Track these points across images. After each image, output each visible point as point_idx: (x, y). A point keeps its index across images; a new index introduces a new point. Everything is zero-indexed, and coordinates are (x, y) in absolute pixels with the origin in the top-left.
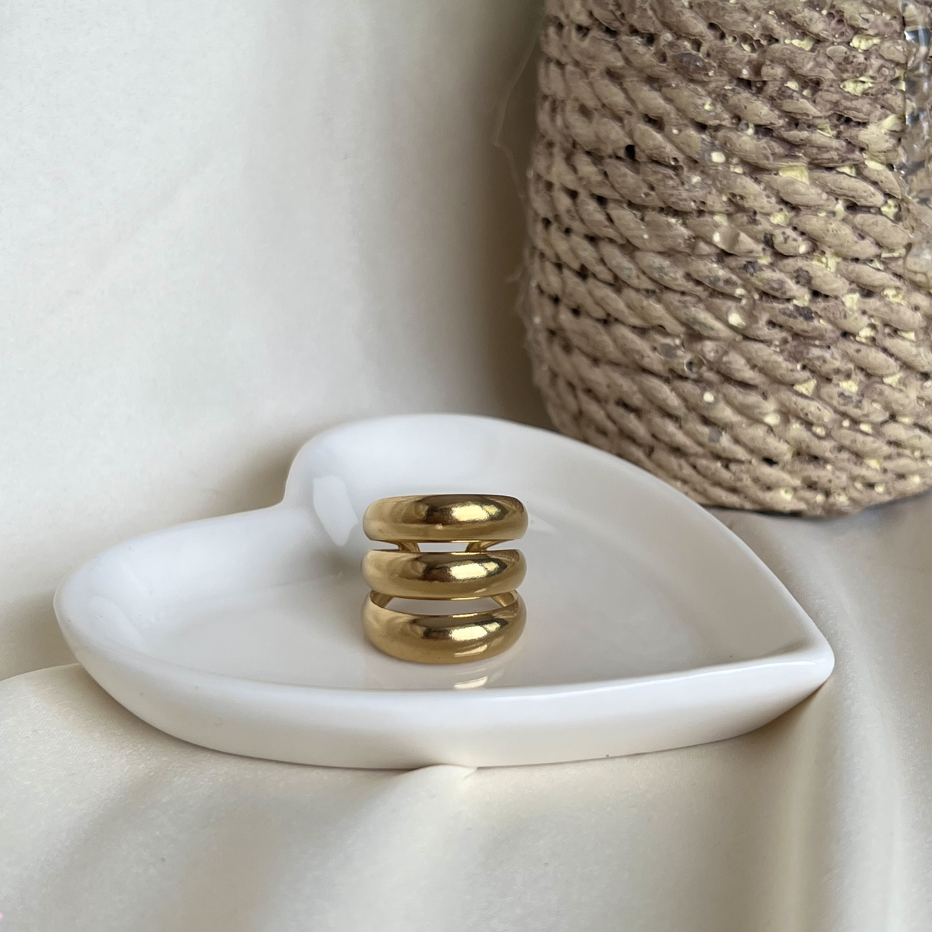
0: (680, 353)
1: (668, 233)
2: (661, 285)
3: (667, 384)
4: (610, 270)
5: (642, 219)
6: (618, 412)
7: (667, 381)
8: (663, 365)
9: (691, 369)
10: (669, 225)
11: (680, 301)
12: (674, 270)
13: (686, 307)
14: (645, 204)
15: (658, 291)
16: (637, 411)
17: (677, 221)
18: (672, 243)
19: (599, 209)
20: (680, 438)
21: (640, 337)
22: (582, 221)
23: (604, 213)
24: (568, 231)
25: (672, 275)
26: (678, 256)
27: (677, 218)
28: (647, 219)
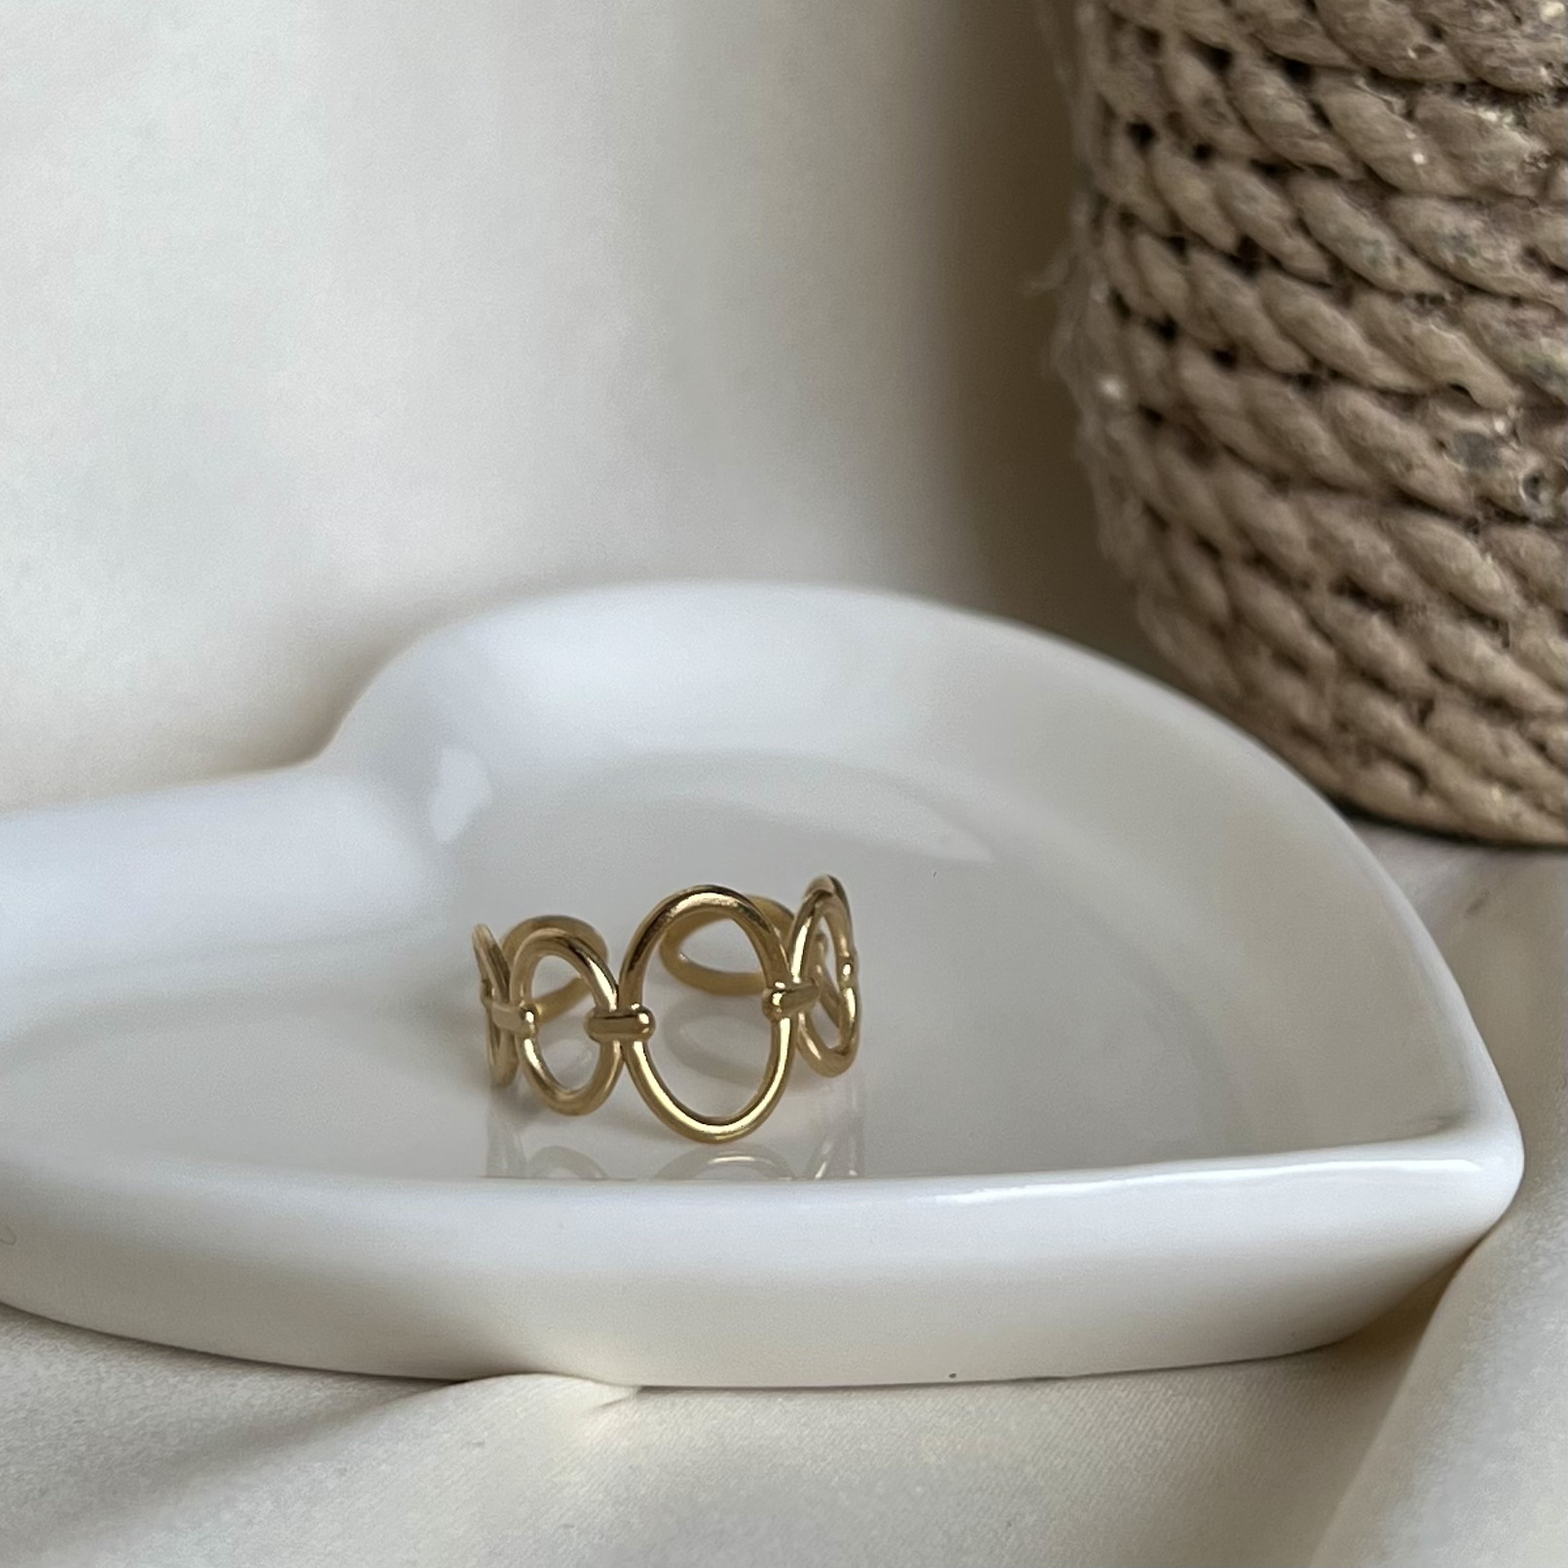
0: (1507, 453)
1: (1479, 148)
2: (1457, 280)
3: (1471, 535)
4: (1321, 247)
5: (1409, 115)
6: (1339, 610)
7: (1472, 527)
8: (1463, 486)
9: (1535, 497)
10: (1482, 127)
11: (1509, 323)
12: (1493, 242)
13: (1526, 336)
14: (1417, 76)
15: (1448, 297)
16: (1391, 608)
17: (1501, 119)
18: (1487, 172)
19: (1292, 94)
20: (1508, 673)
21: (1401, 417)
22: (1245, 123)
23: (1304, 104)
24: (1204, 153)
25: (1489, 254)
26: (1506, 206)
27: (1501, 110)
28: (1421, 113)
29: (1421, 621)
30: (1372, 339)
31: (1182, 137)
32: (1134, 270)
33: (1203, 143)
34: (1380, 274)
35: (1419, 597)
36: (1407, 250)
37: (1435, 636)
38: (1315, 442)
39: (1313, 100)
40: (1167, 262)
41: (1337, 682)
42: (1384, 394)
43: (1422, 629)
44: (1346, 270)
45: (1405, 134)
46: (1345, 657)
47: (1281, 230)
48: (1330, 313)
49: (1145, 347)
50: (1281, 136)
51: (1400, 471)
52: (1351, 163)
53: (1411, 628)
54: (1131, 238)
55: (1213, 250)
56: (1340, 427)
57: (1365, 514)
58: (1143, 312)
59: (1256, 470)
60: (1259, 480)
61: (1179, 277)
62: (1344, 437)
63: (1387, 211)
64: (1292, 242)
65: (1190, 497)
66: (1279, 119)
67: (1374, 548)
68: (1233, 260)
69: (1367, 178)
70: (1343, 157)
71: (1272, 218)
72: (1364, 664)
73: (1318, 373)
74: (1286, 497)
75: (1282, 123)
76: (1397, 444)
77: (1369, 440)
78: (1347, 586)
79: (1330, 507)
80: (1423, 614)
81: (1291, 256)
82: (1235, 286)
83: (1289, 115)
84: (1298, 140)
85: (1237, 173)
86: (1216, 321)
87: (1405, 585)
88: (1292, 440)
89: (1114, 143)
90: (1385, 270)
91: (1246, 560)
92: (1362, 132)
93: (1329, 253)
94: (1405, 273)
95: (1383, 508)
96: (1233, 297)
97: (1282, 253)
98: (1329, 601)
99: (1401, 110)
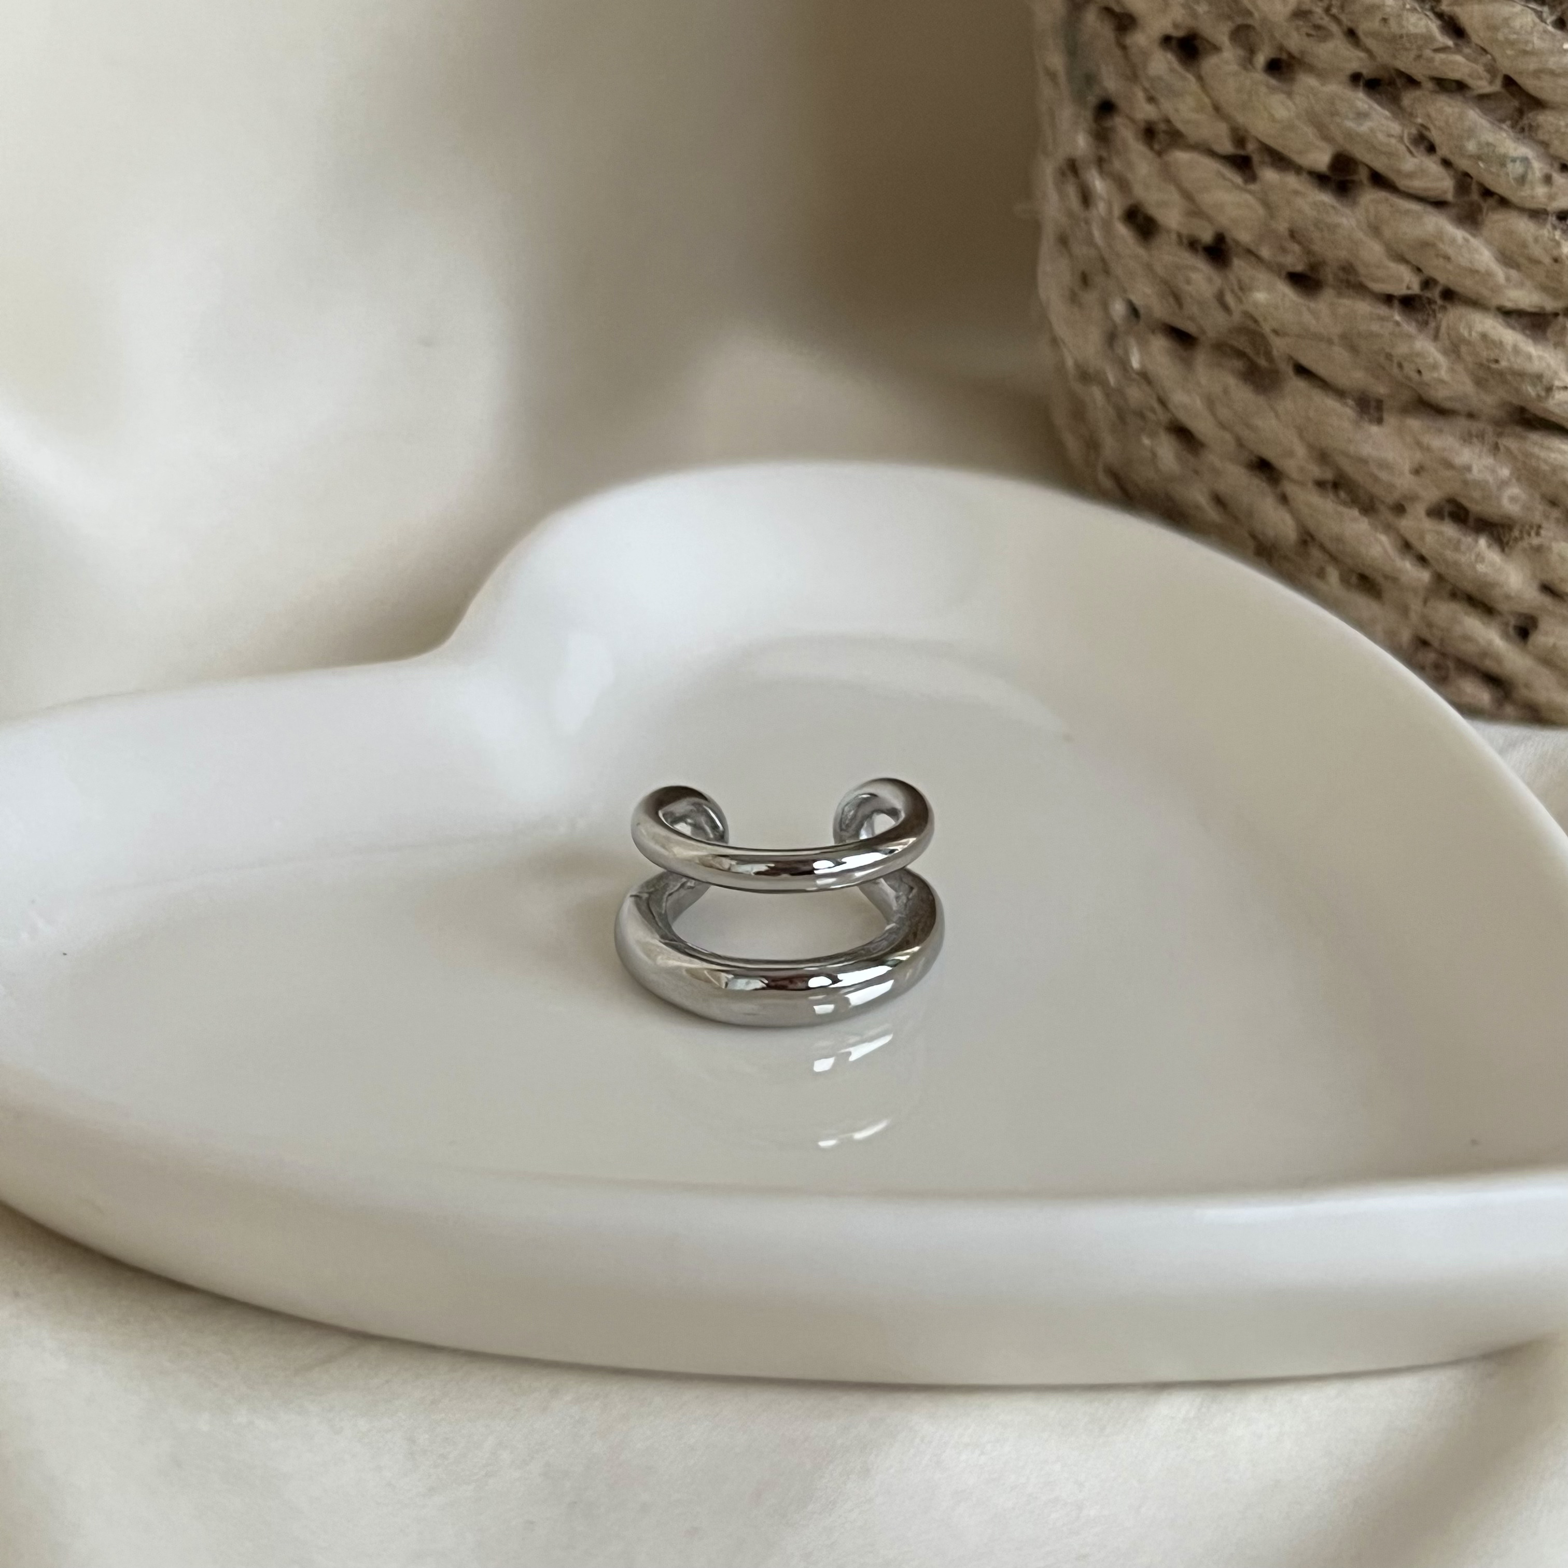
4: (1448, 165)
6: (1439, 535)
16: (1500, 530)
21: (1534, 339)
24: (1284, 67)
29: (1536, 541)
30: (1507, 259)
31: (1252, 51)
32: (1172, 188)
33: (1284, 56)
34: (1526, 192)
35: (1537, 517)
36: (1556, 165)
37: (1554, 558)
38: (1435, 367)
39: (1437, 10)
40: (1232, 182)
41: (1425, 601)
42: (1508, 314)
43: (1539, 549)
44: (1474, 187)
45: (1562, 45)
46: (1439, 578)
47: (1402, 148)
48: (1459, 234)
49: (1194, 269)
50: (1406, 49)
51: (1539, 396)
52: (1488, 76)
53: (1524, 550)
54: (1160, 154)
55: (1298, 169)
56: (1464, 349)
57: (1477, 437)
58: (1185, 232)
59: (1340, 393)
60: (1346, 404)
61: (1248, 197)
62: (1469, 359)
63: (1530, 126)
64: (1416, 160)
65: (1259, 422)
66: (1404, 31)
67: (1493, 471)
68: (1320, 179)
69: (1503, 91)
70: (1480, 69)
71: (1390, 136)
72: (1469, 587)
73: (1428, 294)
74: (1380, 421)
75: (1408, 35)
76: (1536, 366)
77: (1504, 364)
78: (1447, 508)
79: (1440, 431)
80: (1538, 534)
81: (1411, 175)
82: (1333, 207)
83: (1415, 26)
84: (1428, 53)
85: (1336, 88)
86: (1299, 243)
87: (1527, 508)
88: (1405, 364)
89: (1145, 55)
90: (1533, 189)
91: (1320, 484)
92: (1512, 44)
93: (1456, 170)
94: (1554, 189)
95: (1499, 430)
96: (1334, 219)
97: (1399, 172)
98: (1428, 524)
99: (1550, 19)
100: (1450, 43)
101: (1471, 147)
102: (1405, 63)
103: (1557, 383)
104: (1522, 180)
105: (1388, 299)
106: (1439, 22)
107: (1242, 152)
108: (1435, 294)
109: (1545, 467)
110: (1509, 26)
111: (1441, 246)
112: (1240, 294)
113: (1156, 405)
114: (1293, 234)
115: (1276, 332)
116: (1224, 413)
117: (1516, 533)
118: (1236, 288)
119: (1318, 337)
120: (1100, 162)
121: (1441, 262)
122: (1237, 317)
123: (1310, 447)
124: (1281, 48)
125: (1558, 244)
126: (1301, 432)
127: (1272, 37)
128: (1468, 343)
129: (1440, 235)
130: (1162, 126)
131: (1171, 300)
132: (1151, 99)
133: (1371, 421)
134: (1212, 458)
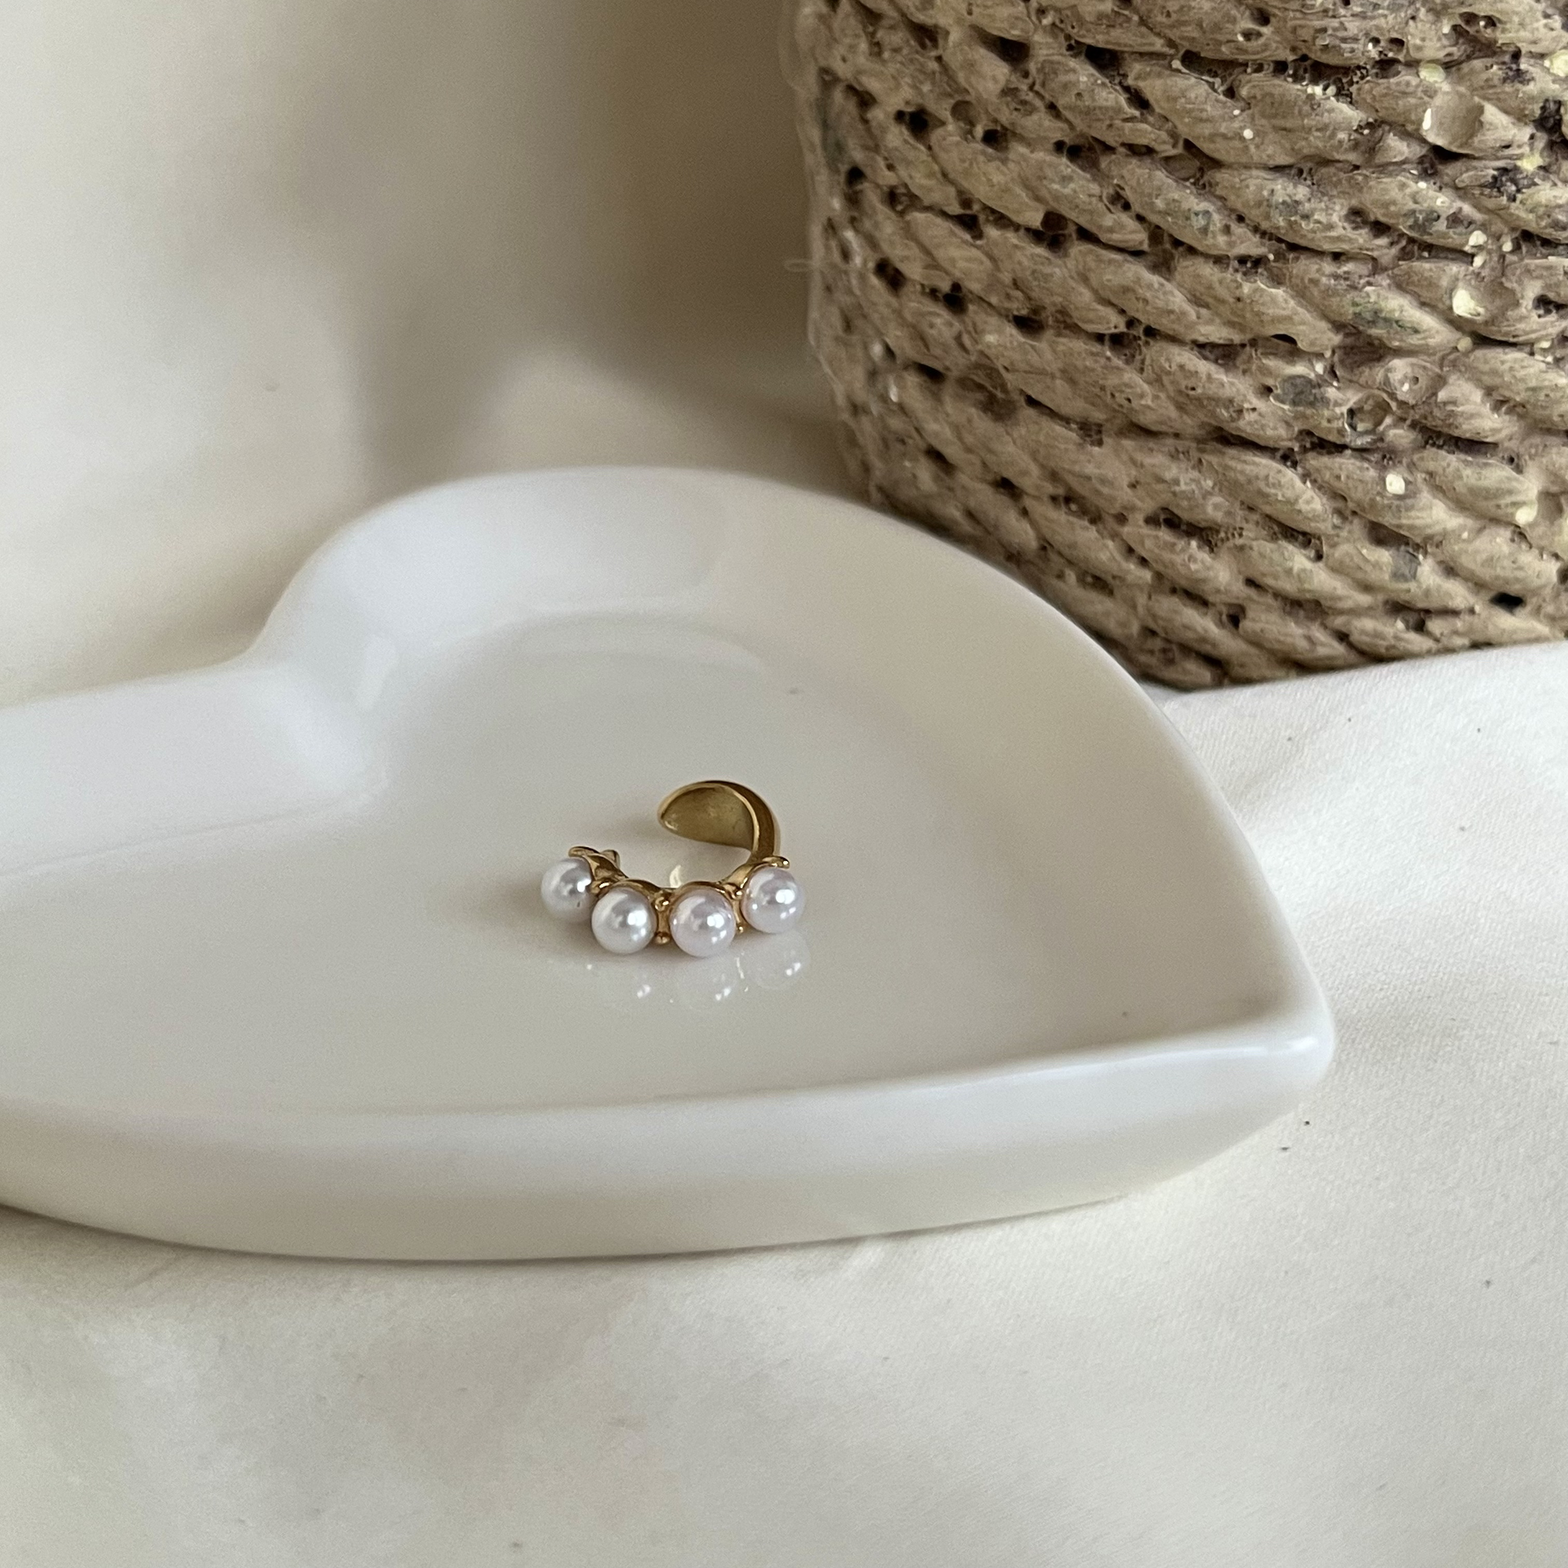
29: (1239, 541)
30: (1197, 301)
31: (972, 124)
32: (912, 244)
33: (999, 128)
34: (1210, 241)
35: (1239, 522)
36: (1234, 217)
37: (1255, 554)
38: (1142, 396)
39: (1125, 84)
40: (961, 238)
41: (1150, 598)
42: (1201, 347)
43: (1241, 548)
44: (1166, 238)
45: (1232, 112)
46: (1159, 576)
47: (1100, 206)
48: (1155, 279)
49: (938, 315)
50: (1099, 120)
51: (1231, 416)
52: (1171, 141)
53: (1229, 549)
54: (902, 214)
55: (1017, 227)
56: (1166, 380)
57: (1183, 453)
58: (926, 283)
59: (1066, 420)
60: (1071, 430)
61: (975, 253)
62: (1170, 388)
63: (1211, 185)
64: (1115, 217)
65: (997, 446)
66: (1097, 104)
67: (1197, 482)
68: (1036, 236)
69: (1185, 153)
70: (1164, 135)
71: (1090, 196)
72: (1184, 583)
73: (1134, 332)
74: (1100, 443)
75: (1100, 108)
76: (1228, 392)
77: (1199, 391)
78: (1162, 517)
79: (1151, 450)
80: (1241, 535)
81: (1111, 230)
82: (1048, 259)
83: (1106, 100)
84: (1118, 123)
85: (1043, 156)
86: (1022, 291)
87: (1229, 513)
88: (1117, 395)
89: (884, 130)
90: (1214, 237)
91: (1054, 499)
92: (1189, 112)
93: (1150, 224)
94: (1233, 238)
95: (1201, 446)
96: (1047, 270)
97: (1100, 227)
98: (1146, 531)
99: (1221, 89)
100: (1137, 113)
101: (1160, 204)
102: (1100, 132)
103: (1246, 405)
104: (1205, 230)
105: (1100, 338)
106: (1127, 96)
107: (968, 212)
108: (1139, 331)
109: (1242, 479)
110: (1185, 97)
111: (1140, 291)
112: (974, 334)
113: (915, 434)
114: (1016, 284)
115: (1006, 368)
116: (969, 439)
117: (1222, 535)
118: (971, 329)
119: (1042, 372)
120: (853, 221)
121: (1140, 305)
122: (973, 358)
123: (1042, 466)
124: (996, 121)
125: (1239, 286)
126: (1034, 455)
127: (987, 112)
128: (1168, 373)
129: (1138, 280)
130: (902, 190)
131: (920, 343)
132: (890, 167)
133: (1092, 444)
134: (963, 478)
